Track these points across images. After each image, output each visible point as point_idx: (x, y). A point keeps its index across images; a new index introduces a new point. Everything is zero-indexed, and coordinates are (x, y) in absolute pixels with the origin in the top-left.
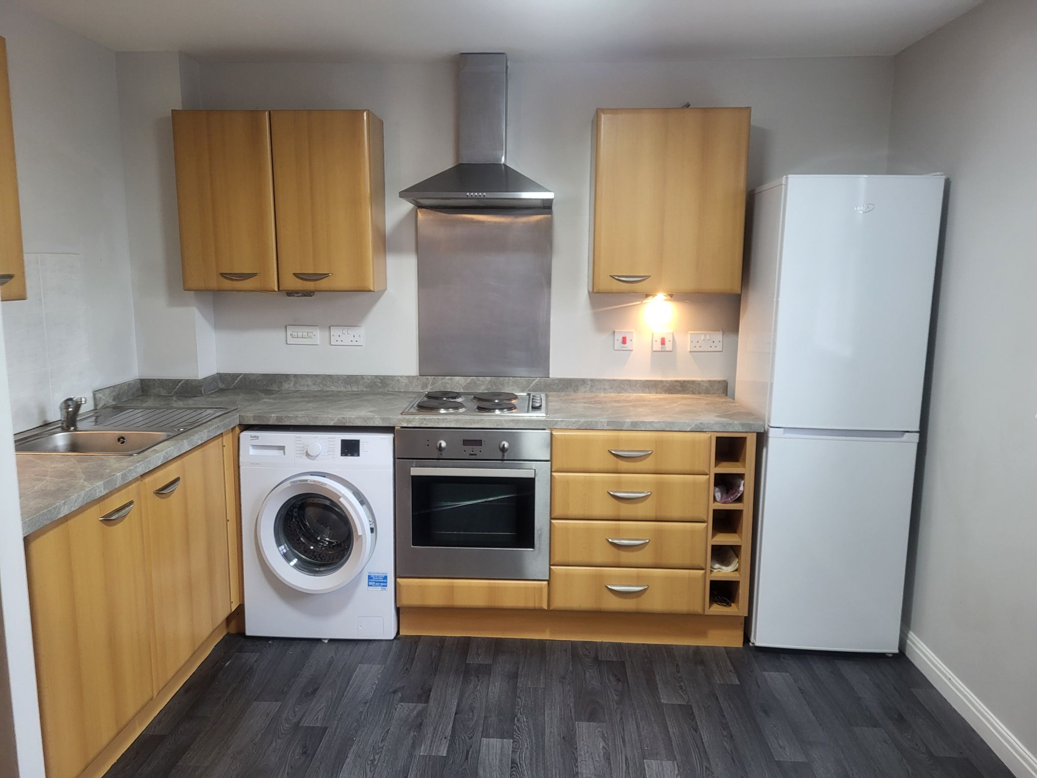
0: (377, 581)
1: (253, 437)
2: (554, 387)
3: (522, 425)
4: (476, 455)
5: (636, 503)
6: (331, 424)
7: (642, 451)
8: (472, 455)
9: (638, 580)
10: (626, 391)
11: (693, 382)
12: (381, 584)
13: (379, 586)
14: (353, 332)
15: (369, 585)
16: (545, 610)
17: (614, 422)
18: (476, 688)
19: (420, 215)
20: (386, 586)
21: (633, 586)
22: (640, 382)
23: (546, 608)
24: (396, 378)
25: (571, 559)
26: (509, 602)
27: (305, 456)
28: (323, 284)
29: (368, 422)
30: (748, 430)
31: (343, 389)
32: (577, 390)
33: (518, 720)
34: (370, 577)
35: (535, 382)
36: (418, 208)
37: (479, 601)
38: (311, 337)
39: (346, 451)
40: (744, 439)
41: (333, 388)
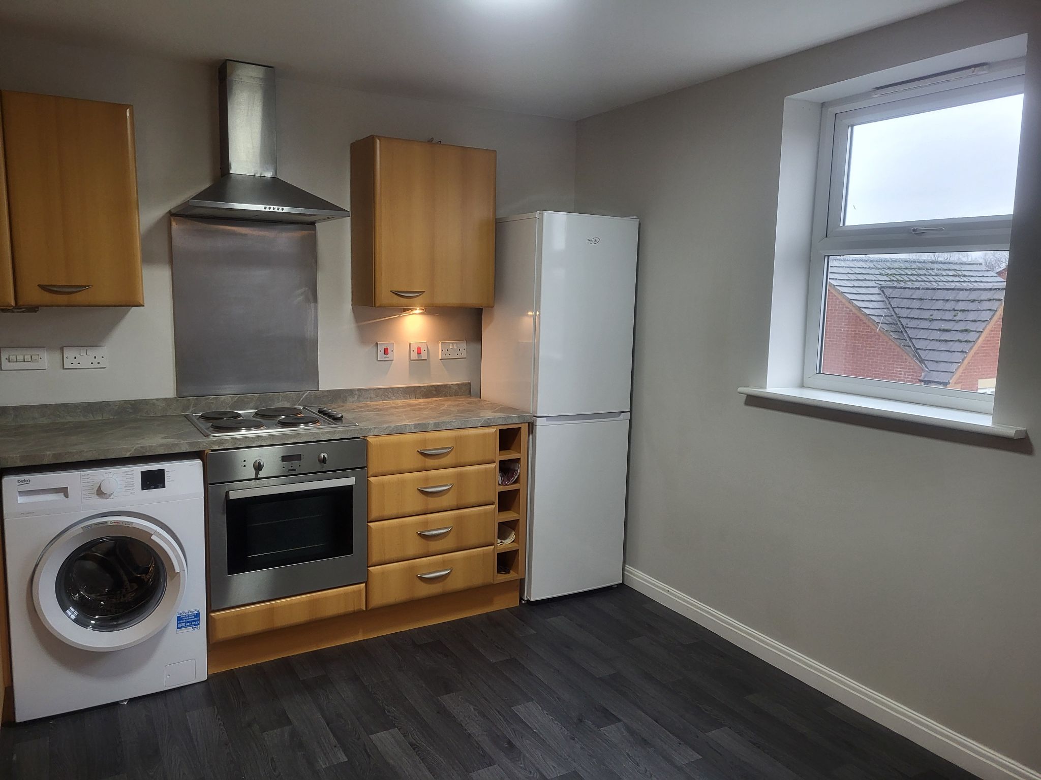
0: (186, 621)
1: (22, 481)
2: (324, 400)
3: (338, 435)
4: (295, 470)
5: (441, 496)
6: (128, 455)
7: (445, 448)
8: (291, 470)
9: (443, 565)
10: (390, 398)
11: (445, 386)
12: (193, 623)
13: (190, 626)
14: (92, 352)
15: (178, 628)
16: (364, 611)
17: (420, 424)
18: (328, 698)
19: (174, 224)
20: (199, 624)
21: (440, 571)
22: (401, 389)
23: (364, 609)
24: (151, 402)
25: (387, 557)
26: (331, 611)
27: (96, 496)
28: (80, 297)
29: (173, 449)
30: (522, 421)
31: (82, 419)
32: (346, 400)
33: (389, 711)
34: (179, 619)
35: (305, 395)
36: (171, 216)
37: (300, 617)
38: (36, 361)
39: (148, 483)
40: (520, 428)
41: (69, 419)
